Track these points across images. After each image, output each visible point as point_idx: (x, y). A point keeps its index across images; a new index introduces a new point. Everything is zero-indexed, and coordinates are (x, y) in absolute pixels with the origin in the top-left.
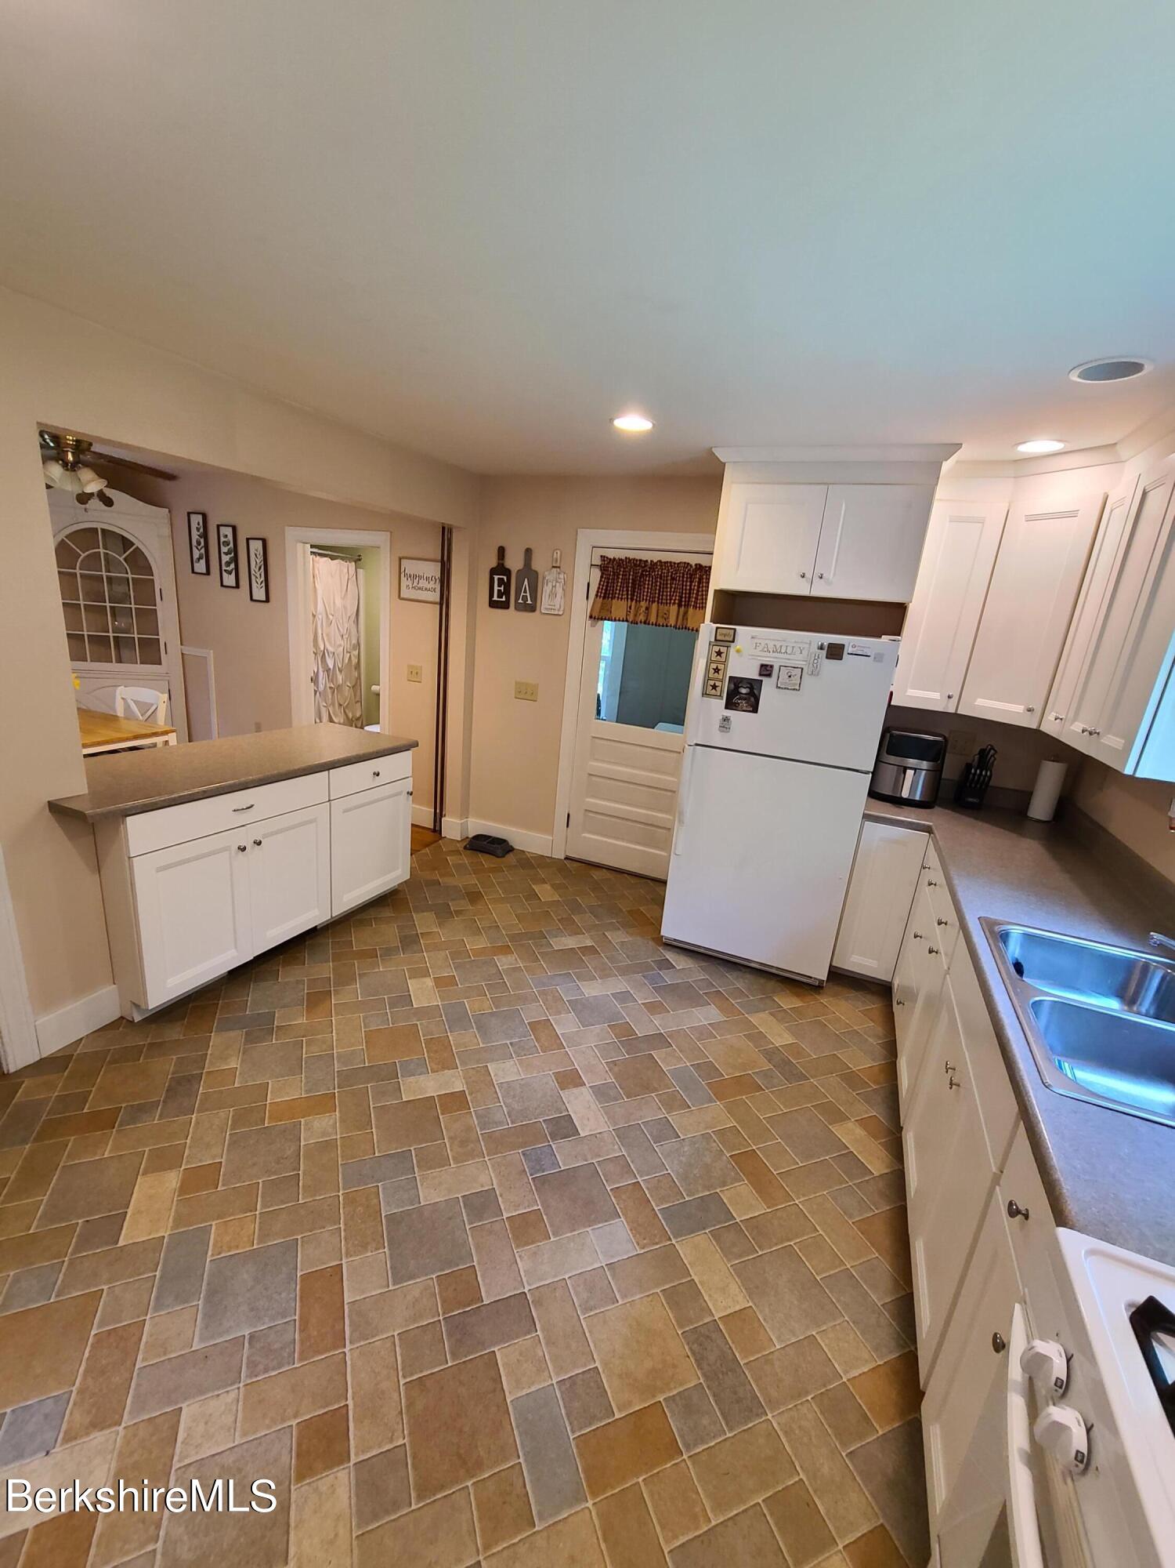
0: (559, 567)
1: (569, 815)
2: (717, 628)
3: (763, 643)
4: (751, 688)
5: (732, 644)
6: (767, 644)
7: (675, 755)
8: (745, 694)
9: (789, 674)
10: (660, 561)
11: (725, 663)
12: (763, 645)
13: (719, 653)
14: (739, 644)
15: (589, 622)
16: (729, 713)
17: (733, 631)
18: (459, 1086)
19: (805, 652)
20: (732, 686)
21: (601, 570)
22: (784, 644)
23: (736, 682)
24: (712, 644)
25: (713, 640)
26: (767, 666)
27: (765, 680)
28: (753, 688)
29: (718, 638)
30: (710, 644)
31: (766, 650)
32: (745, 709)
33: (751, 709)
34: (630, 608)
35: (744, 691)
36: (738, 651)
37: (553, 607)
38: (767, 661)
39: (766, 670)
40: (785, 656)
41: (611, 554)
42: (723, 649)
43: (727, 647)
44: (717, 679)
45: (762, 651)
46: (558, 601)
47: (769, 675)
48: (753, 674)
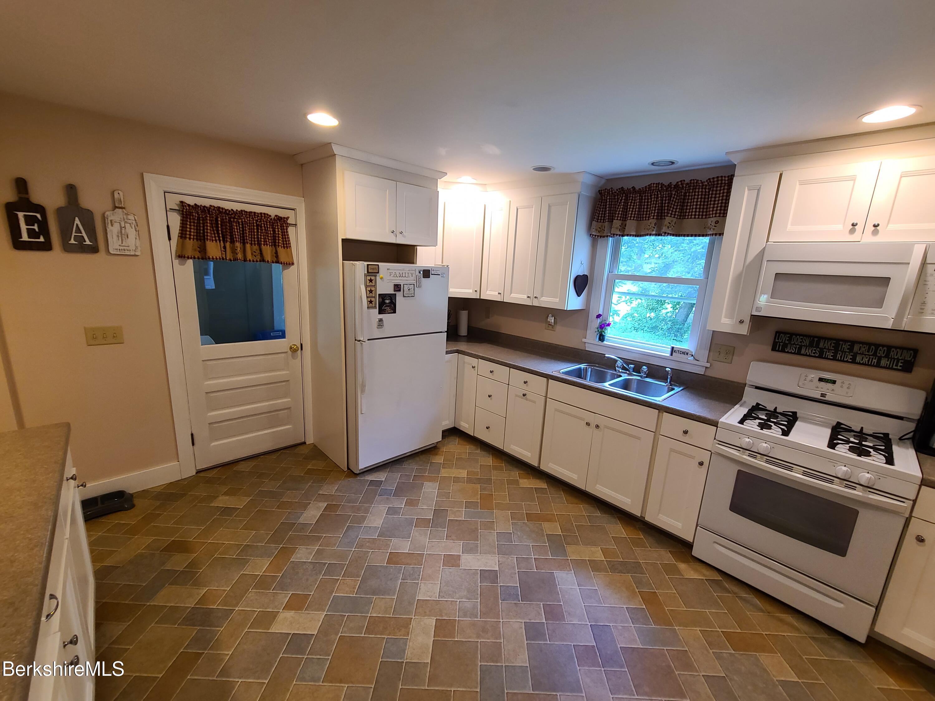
0: (124, 208)
1: (192, 435)
2: (368, 265)
3: (394, 272)
4: (391, 299)
5: (378, 274)
6: (395, 273)
7: (283, 355)
8: (389, 303)
9: (409, 288)
10: (244, 210)
11: (375, 286)
12: (394, 273)
13: (371, 281)
14: (381, 275)
15: (176, 262)
16: (381, 316)
17: (377, 266)
18: (431, 622)
19: (414, 275)
20: (381, 300)
21: (183, 214)
22: (403, 272)
23: (383, 297)
24: (366, 275)
25: (366, 273)
26: (398, 285)
27: (397, 293)
28: (392, 299)
29: (370, 271)
30: (365, 276)
31: (395, 276)
32: (389, 312)
33: (393, 311)
34: (225, 247)
35: (387, 301)
36: (382, 278)
37: (128, 248)
38: (397, 282)
39: (397, 287)
40: (405, 278)
41: (190, 201)
42: (373, 278)
43: (375, 276)
44: (372, 297)
45: (394, 276)
46: (132, 241)
47: (400, 290)
48: (390, 290)
